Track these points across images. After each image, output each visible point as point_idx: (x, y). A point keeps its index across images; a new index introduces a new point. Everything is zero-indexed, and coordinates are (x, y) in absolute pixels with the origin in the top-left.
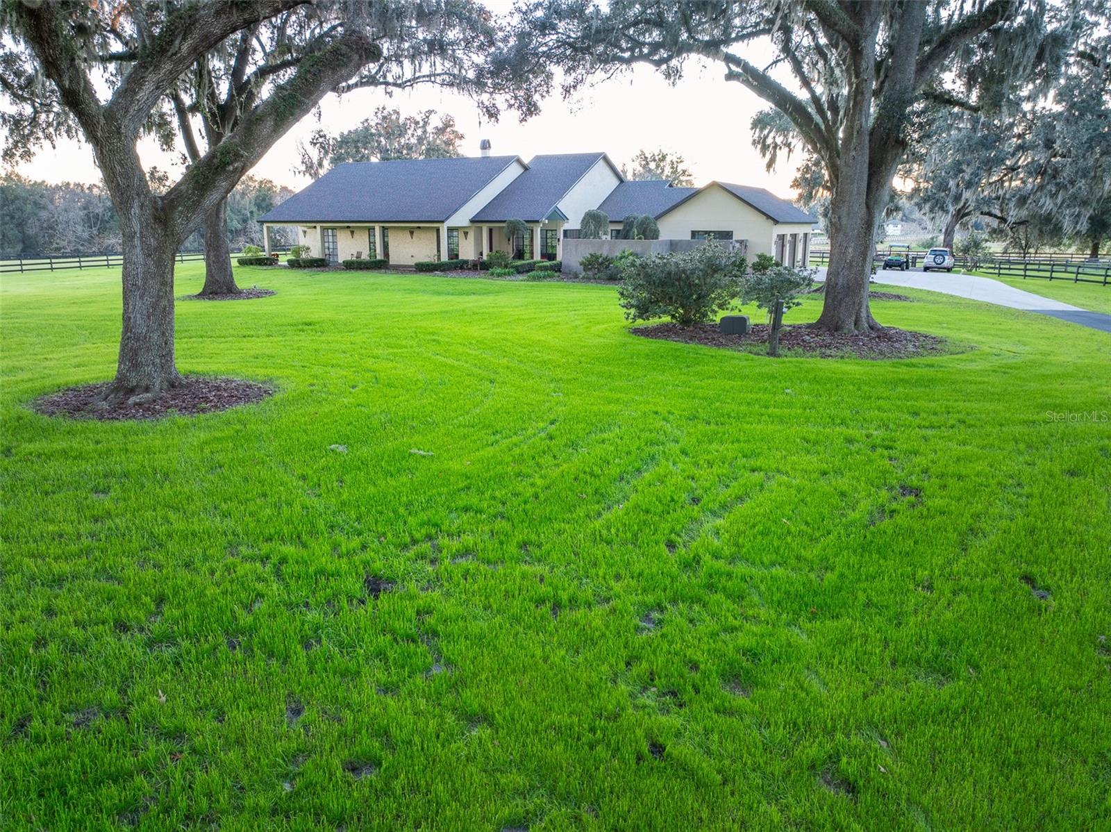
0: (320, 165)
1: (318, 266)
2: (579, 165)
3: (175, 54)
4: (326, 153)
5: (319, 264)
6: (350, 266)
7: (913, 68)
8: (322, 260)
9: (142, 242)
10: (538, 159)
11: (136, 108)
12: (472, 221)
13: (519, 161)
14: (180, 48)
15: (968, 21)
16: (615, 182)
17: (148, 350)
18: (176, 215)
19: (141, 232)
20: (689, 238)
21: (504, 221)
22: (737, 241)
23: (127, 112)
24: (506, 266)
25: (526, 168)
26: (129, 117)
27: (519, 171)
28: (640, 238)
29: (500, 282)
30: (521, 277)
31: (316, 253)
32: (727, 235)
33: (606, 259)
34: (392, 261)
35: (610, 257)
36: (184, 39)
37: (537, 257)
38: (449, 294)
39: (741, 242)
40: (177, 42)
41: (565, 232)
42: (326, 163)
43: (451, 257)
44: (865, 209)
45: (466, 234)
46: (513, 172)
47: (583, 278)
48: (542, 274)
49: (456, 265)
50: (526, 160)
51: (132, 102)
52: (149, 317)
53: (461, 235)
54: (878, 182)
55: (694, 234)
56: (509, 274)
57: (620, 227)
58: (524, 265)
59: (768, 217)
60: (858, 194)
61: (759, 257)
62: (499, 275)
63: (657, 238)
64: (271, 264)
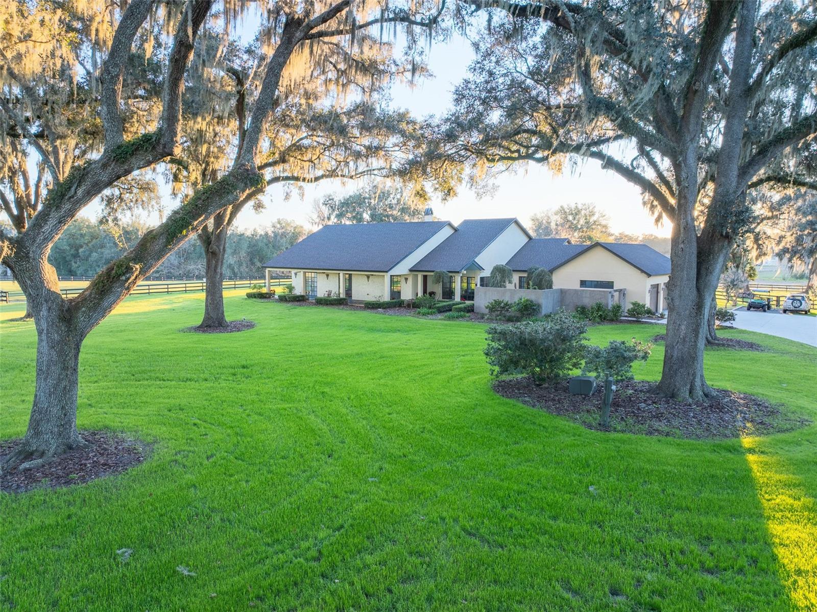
0: (329, 218)
1: (299, 301)
2: (495, 228)
3: (73, 197)
4: (334, 210)
5: (300, 300)
6: (321, 302)
7: (735, 173)
8: (303, 296)
9: (48, 337)
10: (466, 223)
11: (42, 238)
12: (411, 270)
13: (450, 225)
14: (76, 192)
15: (784, 133)
16: (526, 240)
17: (48, 421)
18: (80, 315)
19: (47, 330)
20: (577, 286)
21: (433, 271)
22: (616, 291)
23: (34, 241)
24: (430, 308)
25: (456, 230)
26: (36, 245)
27: (451, 232)
28: (535, 289)
29: (423, 321)
30: (440, 316)
31: (299, 291)
32: (610, 285)
33: (506, 304)
34: (354, 297)
35: (509, 303)
36: (79, 186)
37: (457, 298)
38: (380, 331)
39: (620, 291)
40: (73, 189)
41: (482, 279)
42: (332, 217)
43: (392, 298)
44: (695, 292)
45: (406, 279)
46: (446, 233)
47: (488, 319)
48: (456, 314)
49: (395, 304)
50: (456, 224)
51: (39, 234)
52: (50, 395)
53: (403, 280)
54: (707, 269)
55: (583, 283)
56: (431, 314)
57: (525, 275)
58: (445, 306)
59: (643, 271)
60: (688, 280)
61: (634, 304)
62: (424, 314)
63: (551, 287)
64: (269, 297)
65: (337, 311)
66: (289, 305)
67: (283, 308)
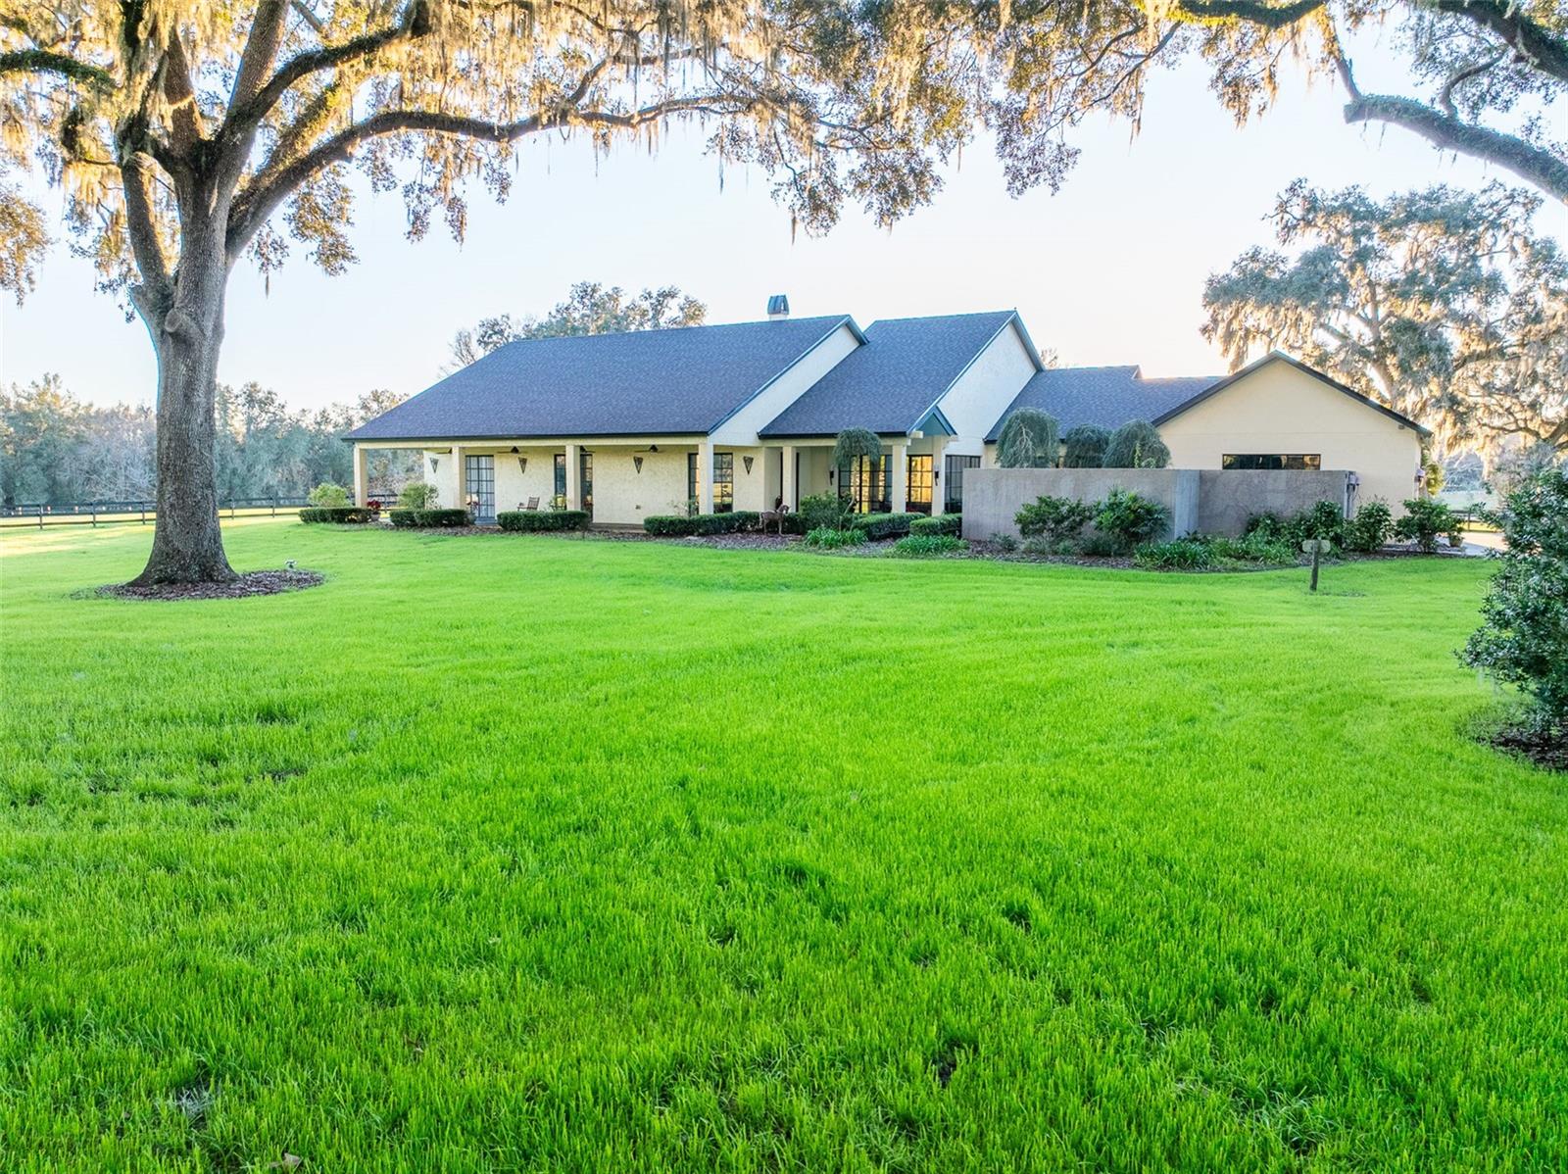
1: (450, 525)
2: (968, 334)
5: (454, 521)
6: (514, 524)
8: (460, 514)
10: (879, 326)
12: (763, 436)
13: (850, 326)
16: (1029, 371)
21: (832, 436)
24: (844, 526)
25: (861, 341)
27: (849, 346)
30: (882, 549)
31: (448, 498)
33: (1073, 510)
34: (599, 517)
37: (899, 506)
41: (949, 458)
43: (719, 507)
45: (748, 461)
46: (837, 348)
47: (1028, 551)
48: (930, 541)
50: (862, 325)
53: (740, 463)
56: (854, 543)
62: (831, 544)
63: (1167, 465)
64: (364, 521)
65: (567, 542)
66: (424, 534)
67: (410, 542)
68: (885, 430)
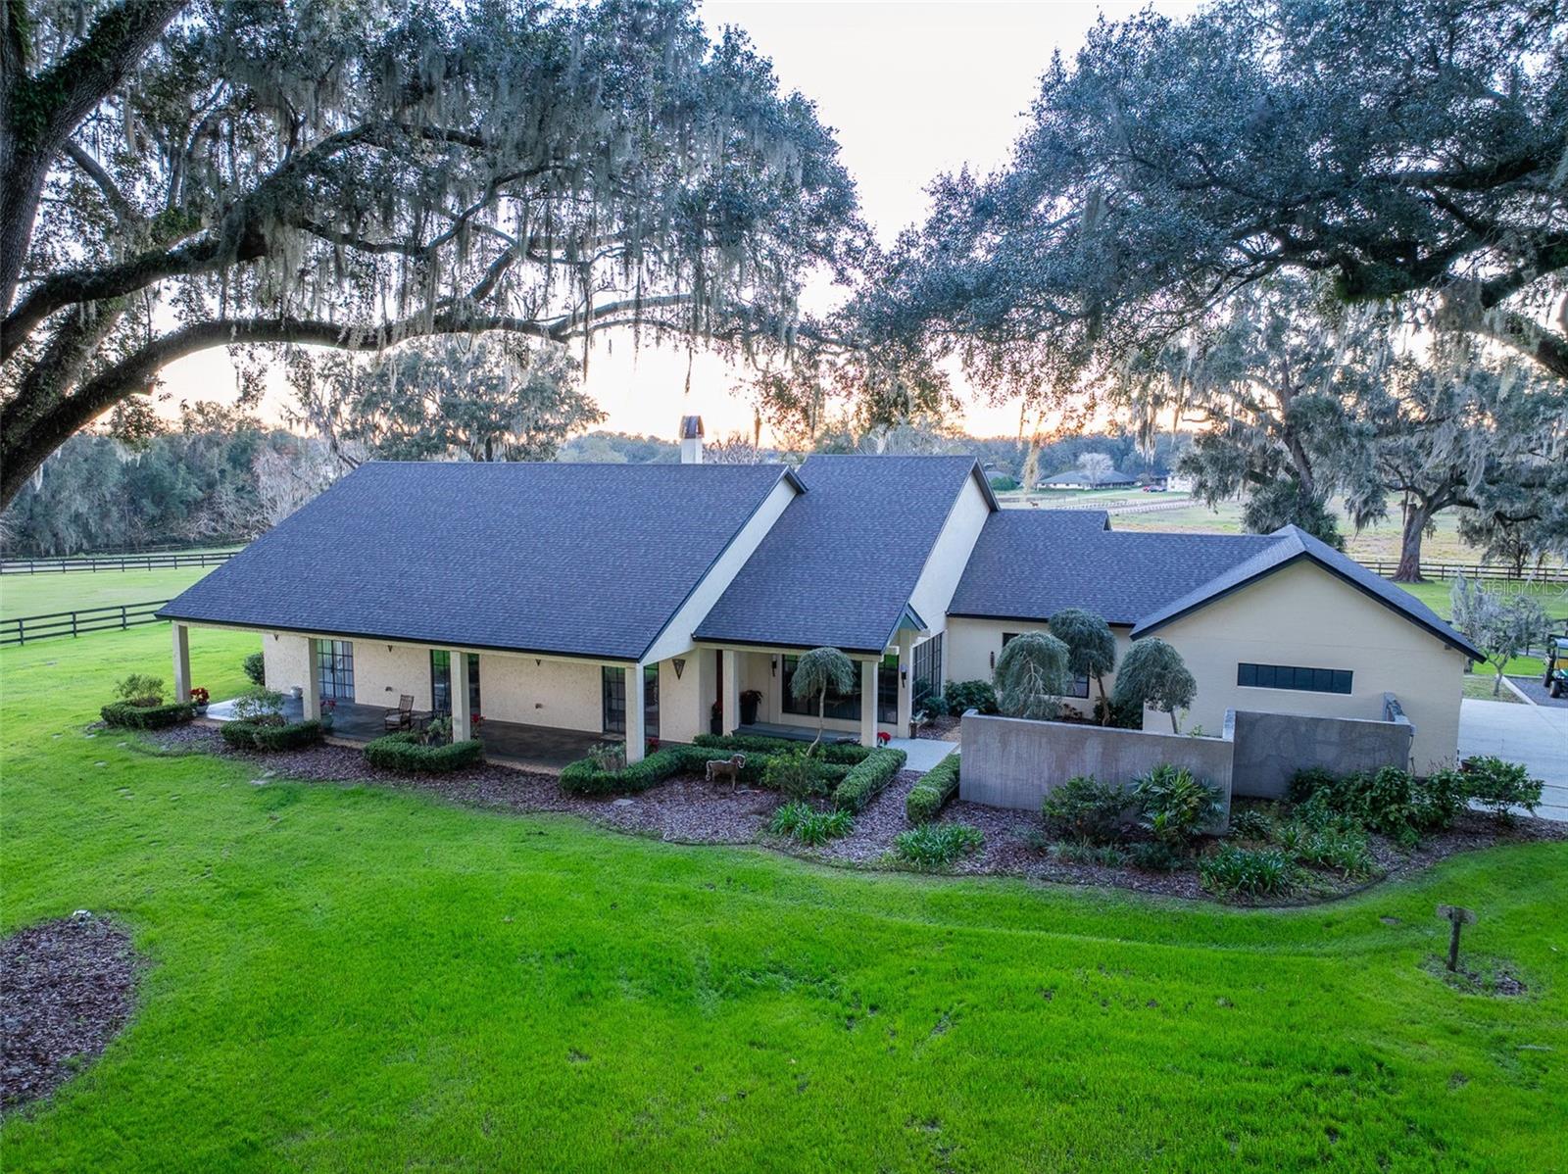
0: (335, 411)
2: (926, 488)
4: (346, 391)
12: (697, 638)
13: (788, 478)
16: (983, 515)
25: (799, 490)
45: (679, 665)
53: (666, 668)
56: (839, 833)
62: (813, 839)
64: (189, 721)
68: (852, 645)
